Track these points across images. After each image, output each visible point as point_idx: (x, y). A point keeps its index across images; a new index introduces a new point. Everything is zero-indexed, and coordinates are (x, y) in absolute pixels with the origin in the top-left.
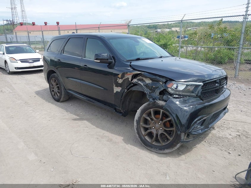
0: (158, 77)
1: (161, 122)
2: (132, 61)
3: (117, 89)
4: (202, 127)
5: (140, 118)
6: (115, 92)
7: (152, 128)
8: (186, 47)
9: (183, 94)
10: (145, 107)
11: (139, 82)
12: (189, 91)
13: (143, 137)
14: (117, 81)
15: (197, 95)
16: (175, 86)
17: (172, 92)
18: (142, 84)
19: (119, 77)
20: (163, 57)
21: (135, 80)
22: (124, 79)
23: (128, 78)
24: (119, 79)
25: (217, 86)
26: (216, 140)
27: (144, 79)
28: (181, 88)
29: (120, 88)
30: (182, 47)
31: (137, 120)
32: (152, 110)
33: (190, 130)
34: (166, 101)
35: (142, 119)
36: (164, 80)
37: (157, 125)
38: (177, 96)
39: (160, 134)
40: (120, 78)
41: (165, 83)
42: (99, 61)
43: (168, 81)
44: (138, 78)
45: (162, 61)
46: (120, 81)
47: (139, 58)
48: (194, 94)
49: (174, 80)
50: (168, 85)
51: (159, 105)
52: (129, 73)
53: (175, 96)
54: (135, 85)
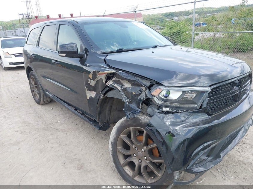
0: (140, 79)
1: (145, 147)
2: (109, 54)
3: (91, 94)
4: (210, 158)
5: (116, 139)
6: (88, 98)
7: (132, 155)
8: (201, 34)
9: (178, 105)
10: (122, 123)
11: (116, 85)
12: (187, 102)
13: (120, 168)
14: (89, 82)
15: (200, 108)
16: (164, 93)
17: (160, 103)
18: (120, 88)
19: (90, 78)
20: (159, 47)
21: (110, 83)
22: (96, 80)
23: (101, 79)
24: (90, 80)
25: (236, 91)
26: (235, 167)
27: (121, 81)
28: (175, 95)
29: (94, 92)
30: (197, 34)
31: (112, 142)
32: (131, 129)
33: (189, 167)
34: (151, 116)
35: (119, 142)
36: (148, 84)
37: (140, 153)
38: (168, 109)
39: (143, 167)
40: (92, 79)
41: (150, 88)
42: (65, 55)
43: (154, 84)
44: (114, 79)
45: (153, 52)
46: (93, 83)
47: (122, 49)
48: (196, 106)
49: (161, 85)
50: (154, 92)
51: (141, 123)
52: (100, 72)
53: (164, 109)
54: (111, 89)
